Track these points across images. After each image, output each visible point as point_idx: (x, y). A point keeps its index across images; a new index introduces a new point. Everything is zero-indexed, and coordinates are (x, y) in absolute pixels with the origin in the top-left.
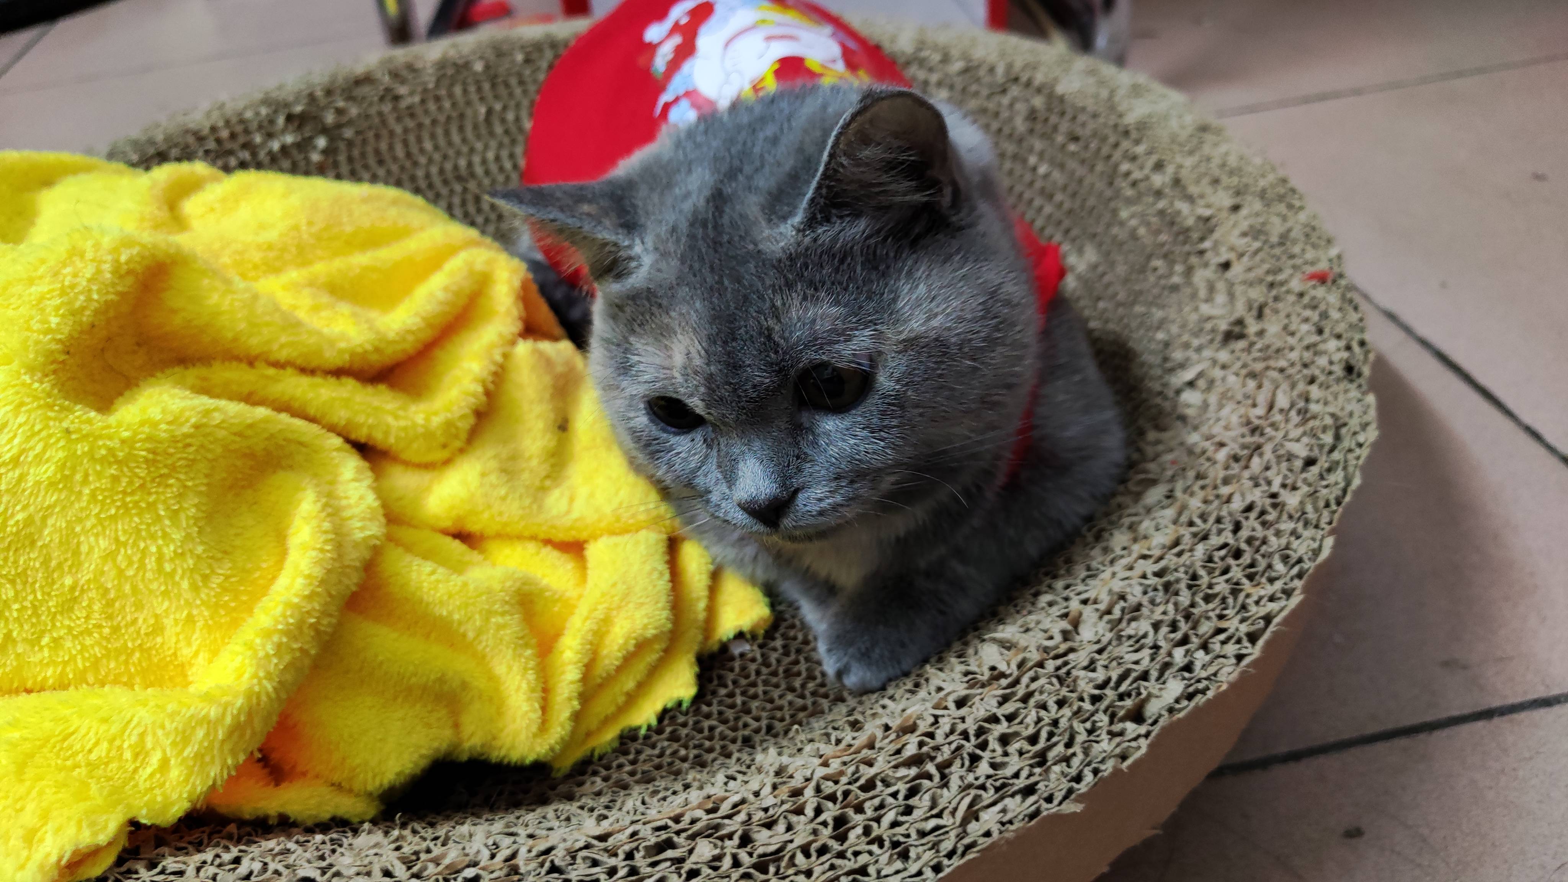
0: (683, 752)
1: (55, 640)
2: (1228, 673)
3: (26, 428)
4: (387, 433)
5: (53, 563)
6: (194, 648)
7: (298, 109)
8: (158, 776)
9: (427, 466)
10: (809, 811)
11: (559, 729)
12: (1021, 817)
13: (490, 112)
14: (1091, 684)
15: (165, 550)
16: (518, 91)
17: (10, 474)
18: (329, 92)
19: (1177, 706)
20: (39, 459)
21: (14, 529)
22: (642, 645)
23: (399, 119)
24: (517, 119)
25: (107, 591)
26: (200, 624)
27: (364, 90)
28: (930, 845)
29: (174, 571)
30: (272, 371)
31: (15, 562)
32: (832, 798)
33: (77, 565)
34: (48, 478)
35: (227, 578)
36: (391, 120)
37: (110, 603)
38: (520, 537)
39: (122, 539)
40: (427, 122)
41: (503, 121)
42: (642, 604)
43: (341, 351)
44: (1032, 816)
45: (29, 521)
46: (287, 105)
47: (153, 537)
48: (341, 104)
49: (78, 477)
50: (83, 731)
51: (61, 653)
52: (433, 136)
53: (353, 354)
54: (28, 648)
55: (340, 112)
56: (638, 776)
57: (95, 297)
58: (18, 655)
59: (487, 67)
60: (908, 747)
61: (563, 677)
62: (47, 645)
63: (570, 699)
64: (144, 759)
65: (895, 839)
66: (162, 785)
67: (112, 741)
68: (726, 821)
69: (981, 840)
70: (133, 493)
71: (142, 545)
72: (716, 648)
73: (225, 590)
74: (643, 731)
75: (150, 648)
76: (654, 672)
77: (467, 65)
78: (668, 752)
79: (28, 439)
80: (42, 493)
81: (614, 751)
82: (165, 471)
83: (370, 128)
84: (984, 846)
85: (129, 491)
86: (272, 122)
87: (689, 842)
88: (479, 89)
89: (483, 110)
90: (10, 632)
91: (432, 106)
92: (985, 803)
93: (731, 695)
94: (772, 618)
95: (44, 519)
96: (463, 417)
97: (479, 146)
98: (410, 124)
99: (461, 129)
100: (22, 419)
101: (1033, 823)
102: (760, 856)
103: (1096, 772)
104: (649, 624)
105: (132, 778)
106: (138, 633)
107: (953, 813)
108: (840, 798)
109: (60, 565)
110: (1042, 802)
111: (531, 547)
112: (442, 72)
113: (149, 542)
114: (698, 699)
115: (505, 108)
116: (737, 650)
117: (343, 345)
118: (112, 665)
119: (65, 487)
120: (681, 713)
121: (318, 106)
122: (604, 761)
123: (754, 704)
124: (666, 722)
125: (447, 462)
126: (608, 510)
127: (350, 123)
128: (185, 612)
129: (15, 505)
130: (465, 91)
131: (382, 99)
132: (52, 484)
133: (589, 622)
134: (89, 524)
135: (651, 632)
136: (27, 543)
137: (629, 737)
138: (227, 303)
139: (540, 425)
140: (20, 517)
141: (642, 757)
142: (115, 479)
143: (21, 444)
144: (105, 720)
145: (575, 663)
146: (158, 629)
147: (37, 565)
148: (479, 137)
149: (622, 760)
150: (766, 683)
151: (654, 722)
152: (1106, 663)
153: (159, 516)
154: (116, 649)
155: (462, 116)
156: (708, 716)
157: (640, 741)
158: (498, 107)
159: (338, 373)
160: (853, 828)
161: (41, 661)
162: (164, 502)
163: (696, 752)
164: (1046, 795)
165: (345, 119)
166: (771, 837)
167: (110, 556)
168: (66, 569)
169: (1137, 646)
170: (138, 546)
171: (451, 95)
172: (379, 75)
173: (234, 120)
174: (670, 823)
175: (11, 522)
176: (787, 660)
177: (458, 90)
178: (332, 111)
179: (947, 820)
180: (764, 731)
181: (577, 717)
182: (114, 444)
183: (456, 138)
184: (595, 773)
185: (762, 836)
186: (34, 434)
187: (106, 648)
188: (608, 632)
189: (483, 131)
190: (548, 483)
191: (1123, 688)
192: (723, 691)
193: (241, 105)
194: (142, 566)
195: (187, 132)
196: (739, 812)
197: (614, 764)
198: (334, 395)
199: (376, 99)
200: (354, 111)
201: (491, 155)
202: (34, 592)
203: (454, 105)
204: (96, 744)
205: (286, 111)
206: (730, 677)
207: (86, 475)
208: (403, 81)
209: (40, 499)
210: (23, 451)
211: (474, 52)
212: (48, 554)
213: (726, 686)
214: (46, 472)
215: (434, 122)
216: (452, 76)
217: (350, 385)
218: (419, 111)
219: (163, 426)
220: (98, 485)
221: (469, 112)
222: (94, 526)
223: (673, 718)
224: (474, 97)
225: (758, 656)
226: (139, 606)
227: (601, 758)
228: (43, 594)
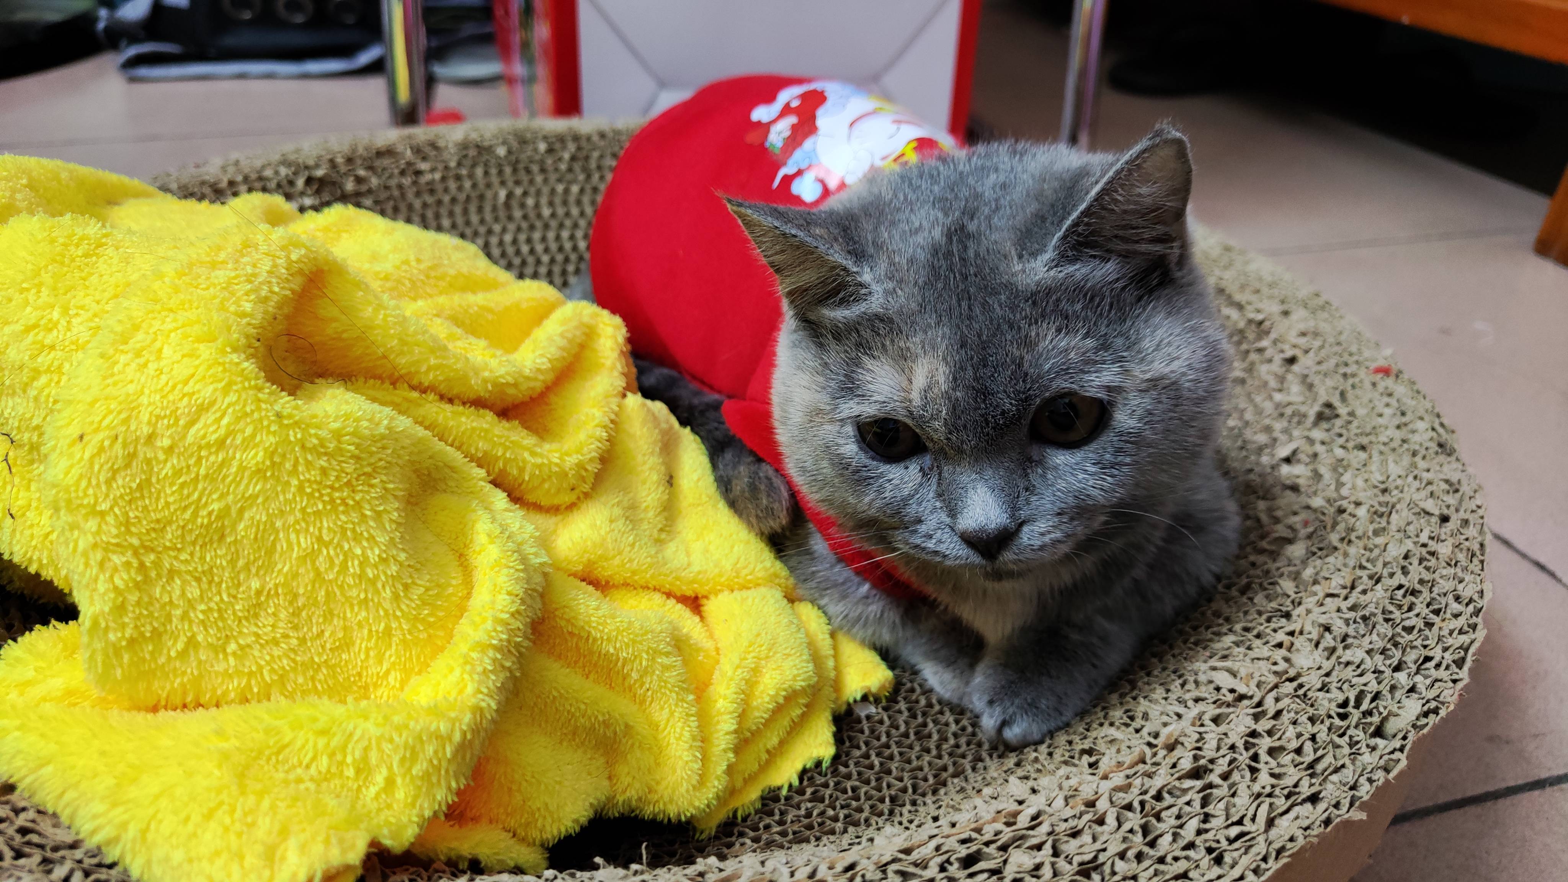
0: (831, 812)
1: (242, 648)
2: (1450, 695)
3: (237, 408)
4: (522, 470)
5: (241, 563)
6: (384, 668)
7: (320, 173)
8: (384, 796)
9: (554, 510)
10: (1111, 820)
11: (716, 783)
12: (1318, 823)
13: (510, 196)
14: (1334, 704)
15: (369, 552)
16: (539, 179)
17: (212, 458)
18: (350, 160)
19: (1419, 723)
20: (248, 443)
21: (206, 521)
22: (791, 697)
23: (418, 194)
24: (537, 206)
25: (296, 596)
26: (395, 639)
27: (386, 162)
28: (1243, 850)
29: (376, 577)
30: (415, 395)
31: (202, 558)
32: (1129, 807)
33: (269, 567)
34: (258, 463)
35: (427, 590)
36: (410, 195)
37: (296, 613)
38: (646, 588)
39: (326, 538)
40: (447, 199)
41: (523, 206)
42: (789, 655)
43: (485, 381)
44: (1327, 822)
45: (225, 512)
46: (307, 168)
47: (358, 537)
48: (362, 173)
49: (288, 466)
50: (299, 743)
51: (247, 664)
52: (451, 214)
53: (495, 384)
54: (212, 655)
55: (359, 180)
56: (791, 837)
57: (276, 289)
58: (200, 662)
59: (510, 152)
60: (1182, 761)
61: (719, 727)
62: (234, 654)
63: (725, 751)
64: (366, 778)
65: (1207, 845)
66: (389, 806)
67: (332, 755)
68: (1031, 833)
69: (1289, 845)
70: (340, 489)
71: (346, 546)
72: (844, 708)
73: (424, 603)
74: (784, 792)
75: (334, 666)
76: (797, 728)
77: (489, 150)
78: (815, 813)
79: (238, 419)
80: (245, 481)
81: (757, 812)
82: (368, 470)
83: (389, 198)
84: (1295, 850)
85: (337, 485)
86: (291, 183)
87: (1001, 853)
88: (500, 172)
89: (503, 194)
90: (193, 636)
91: (452, 185)
92: (1280, 810)
93: (867, 756)
94: (893, 682)
95: (241, 511)
96: (591, 460)
97: (497, 228)
98: (430, 200)
99: (480, 209)
100: (232, 397)
101: (1329, 829)
102: (1081, 864)
103: (1370, 781)
104: (799, 675)
105: (358, 798)
106: (323, 647)
107: (1253, 820)
108: (1139, 809)
109: (247, 567)
110: (1331, 809)
111: (658, 598)
112: (464, 153)
113: (352, 544)
114: (836, 758)
115: (525, 194)
116: (862, 712)
117: (487, 374)
118: (300, 680)
119: (273, 475)
120: (820, 774)
121: (338, 172)
122: (749, 823)
123: (894, 766)
124: (805, 783)
125: (571, 507)
126: (727, 565)
127: (370, 191)
128: (382, 625)
129: (210, 494)
130: (486, 173)
131: (403, 173)
132: (259, 472)
133: (740, 671)
134: (291, 519)
135: (799, 684)
136: (216, 538)
137: (771, 797)
138: (381, 317)
139: (655, 477)
140: (215, 506)
141: (789, 818)
142: (324, 471)
143: (229, 424)
144: (323, 732)
145: (731, 713)
146: (346, 644)
147: (224, 563)
148: (497, 219)
149: (768, 820)
150: (899, 744)
151: (796, 783)
152: (1339, 685)
153: (363, 516)
154: (303, 664)
155: (481, 197)
156: (848, 777)
157: (783, 801)
158: (519, 191)
159: (478, 403)
160: (1161, 836)
161: (226, 670)
162: (369, 502)
163: (846, 811)
164: (1333, 802)
165: (364, 188)
166: (1081, 846)
167: (310, 556)
168: (254, 570)
169: (1359, 671)
170: (342, 548)
171: (471, 176)
172: (400, 148)
173: (254, 176)
174: (974, 835)
175: (204, 513)
176: (914, 724)
177: (479, 171)
178: (352, 179)
179: (1248, 826)
180: (910, 790)
181: (730, 770)
182: (323, 433)
183: (474, 218)
184: (741, 835)
185: (1070, 846)
186: (246, 415)
187: (294, 661)
188: (757, 682)
189: (502, 214)
190: (663, 536)
191: (1365, 706)
192: (857, 753)
193: (258, 164)
194: (344, 567)
195: (203, 183)
196: (1040, 824)
197: (761, 825)
198: (474, 424)
199: (396, 171)
200: (374, 181)
201: (508, 238)
202: (219, 593)
203: (474, 186)
204: (314, 759)
205: (307, 173)
206: (862, 739)
207: (295, 466)
208: (424, 159)
209: (242, 487)
210: (230, 433)
211: (495, 137)
212: (237, 551)
213: (859, 748)
214: (252, 458)
215: (454, 200)
216: (473, 157)
217: (489, 416)
218: (439, 187)
219: (365, 424)
220: (308, 476)
221: (489, 194)
222: (297, 522)
223: (811, 779)
224: (495, 180)
225: (886, 718)
226: (329, 616)
227: (744, 819)
228: (229, 595)
